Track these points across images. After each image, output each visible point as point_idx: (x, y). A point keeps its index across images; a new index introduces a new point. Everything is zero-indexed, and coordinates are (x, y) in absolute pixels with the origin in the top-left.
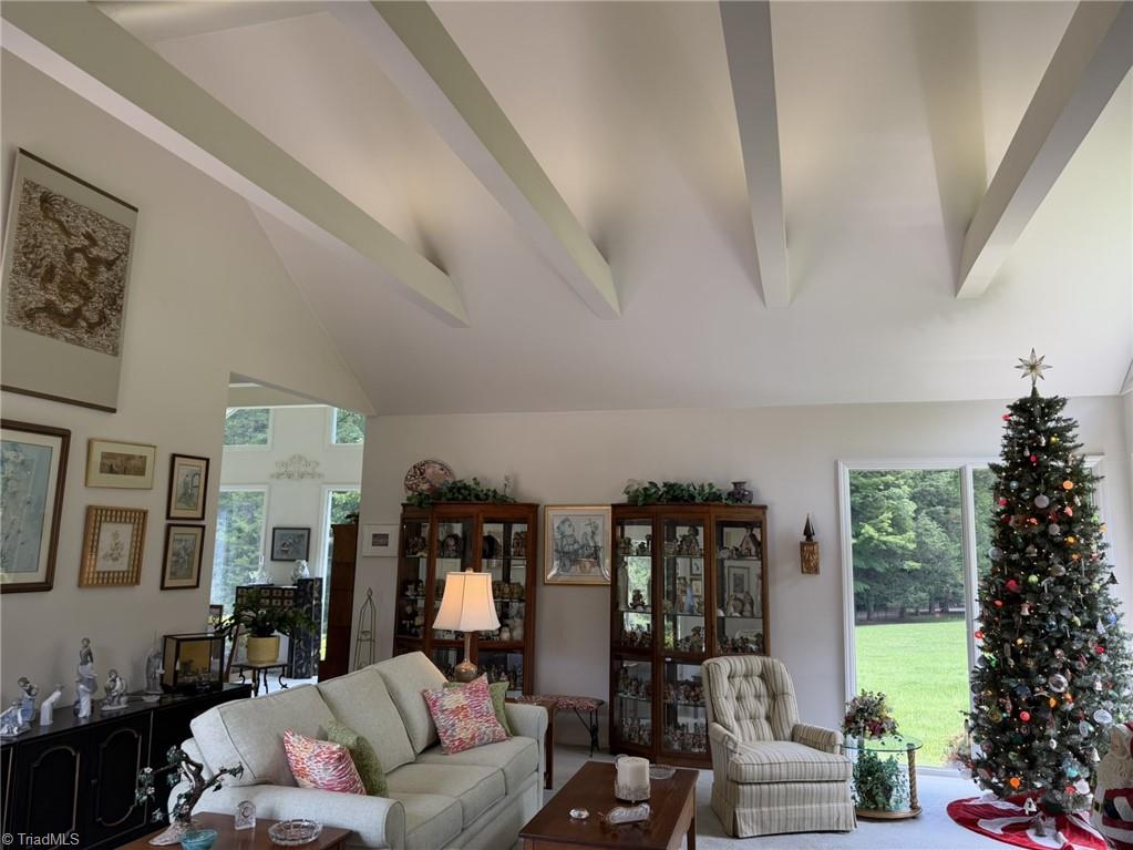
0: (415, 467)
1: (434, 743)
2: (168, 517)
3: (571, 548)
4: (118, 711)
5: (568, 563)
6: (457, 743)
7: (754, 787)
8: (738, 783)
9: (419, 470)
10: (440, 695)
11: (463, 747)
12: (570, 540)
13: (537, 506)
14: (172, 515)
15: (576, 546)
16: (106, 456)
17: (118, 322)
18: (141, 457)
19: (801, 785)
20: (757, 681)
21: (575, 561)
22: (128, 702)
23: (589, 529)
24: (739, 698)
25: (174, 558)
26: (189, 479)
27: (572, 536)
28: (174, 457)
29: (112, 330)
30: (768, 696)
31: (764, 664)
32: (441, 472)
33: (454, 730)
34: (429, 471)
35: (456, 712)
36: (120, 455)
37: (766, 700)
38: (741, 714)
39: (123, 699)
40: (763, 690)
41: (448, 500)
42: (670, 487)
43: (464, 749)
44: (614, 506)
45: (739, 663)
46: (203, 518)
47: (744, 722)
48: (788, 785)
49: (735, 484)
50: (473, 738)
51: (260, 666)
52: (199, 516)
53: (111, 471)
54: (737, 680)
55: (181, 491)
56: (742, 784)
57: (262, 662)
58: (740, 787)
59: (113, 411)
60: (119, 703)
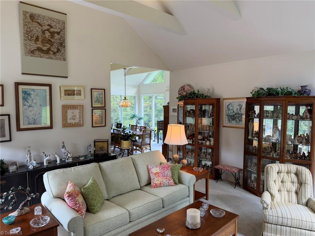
0: (181, 87)
1: (149, 184)
2: (92, 107)
3: (232, 114)
4: (70, 162)
5: (231, 119)
6: (154, 185)
7: (273, 225)
8: (265, 222)
9: (183, 88)
10: (152, 167)
11: (156, 186)
12: (232, 111)
13: (220, 99)
14: (93, 106)
15: (234, 113)
16: (65, 91)
17: (64, 51)
18: (79, 90)
19: (299, 230)
20: (293, 176)
21: (234, 119)
22: (72, 160)
23: (238, 107)
24: (282, 182)
25: (96, 119)
26: (98, 96)
27: (232, 109)
28: (92, 89)
29: (63, 53)
30: (298, 183)
31: (297, 169)
32: (190, 88)
33: (154, 180)
34: (186, 88)
35: (155, 174)
36: (71, 90)
37: (296, 185)
38: (282, 189)
39: (71, 159)
40: (295, 180)
41: (188, 98)
42: (269, 89)
43: (157, 187)
44: (247, 98)
45: (284, 167)
46: (105, 107)
47: (283, 193)
48: (292, 228)
49: (302, 87)
50: (160, 184)
51: (123, 149)
52: (104, 106)
53: (69, 95)
54: (282, 175)
55: (96, 100)
56: (267, 223)
57: (124, 148)
58: (266, 224)
59: (67, 77)
60: (70, 159)
